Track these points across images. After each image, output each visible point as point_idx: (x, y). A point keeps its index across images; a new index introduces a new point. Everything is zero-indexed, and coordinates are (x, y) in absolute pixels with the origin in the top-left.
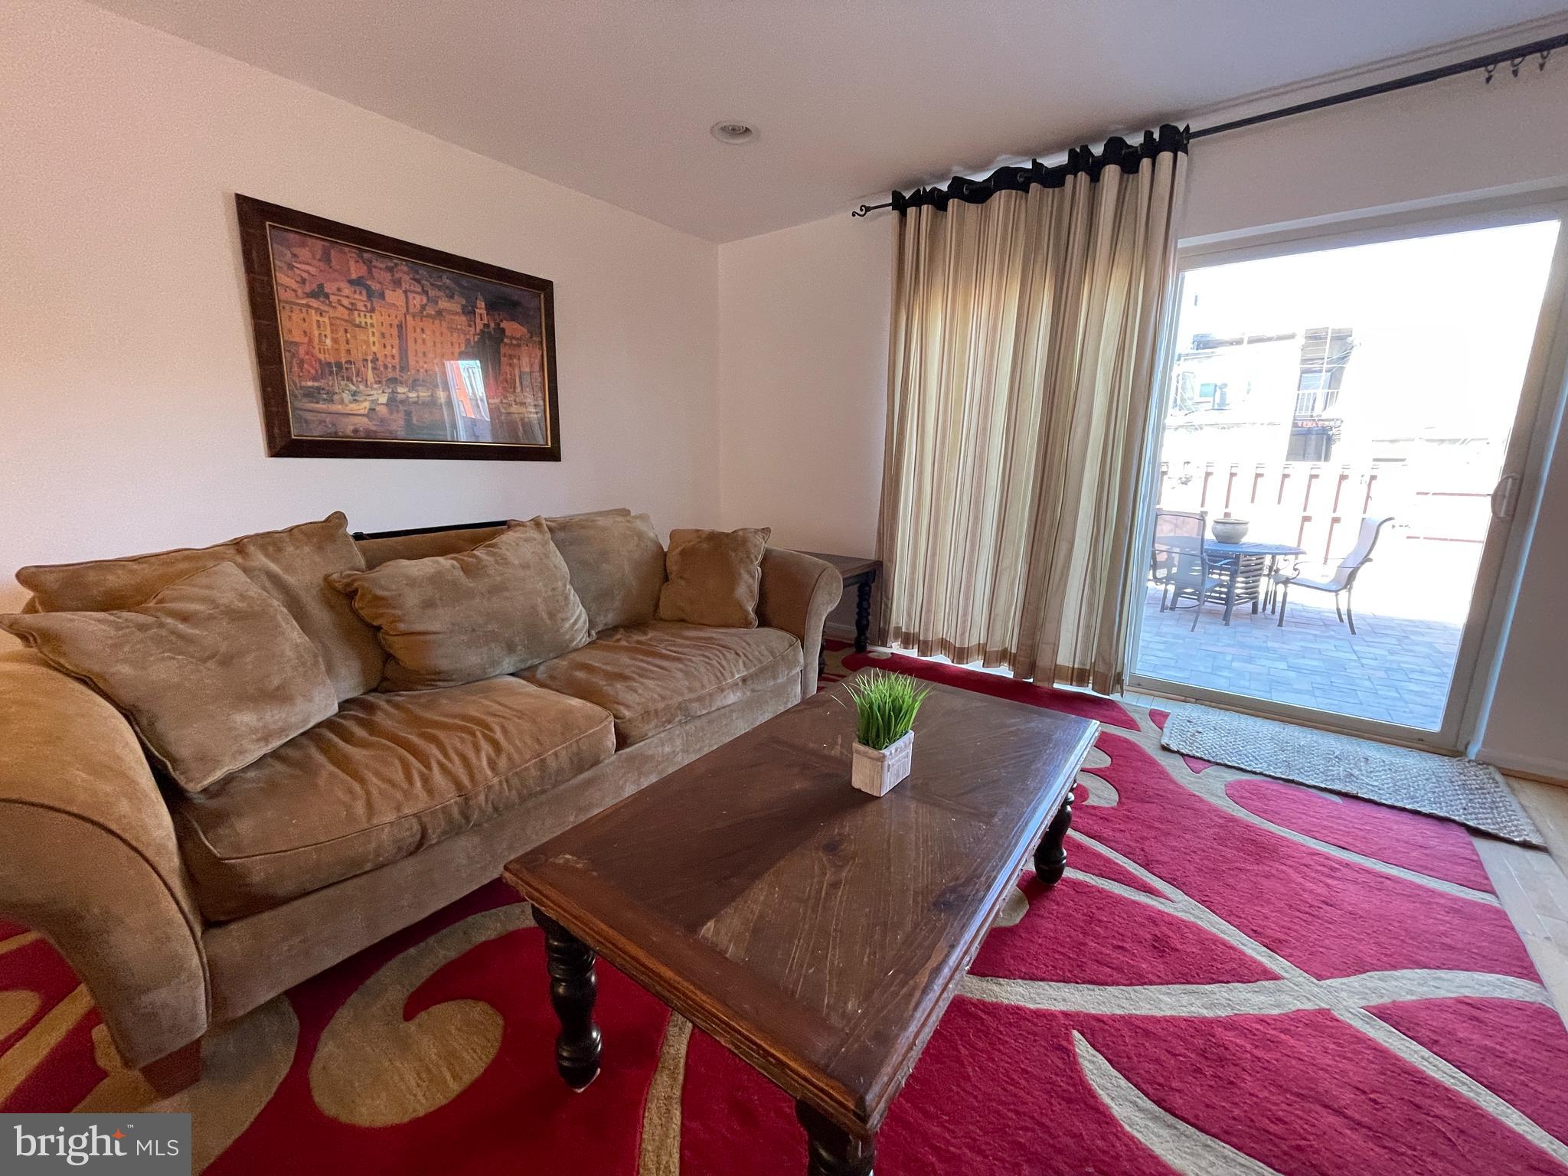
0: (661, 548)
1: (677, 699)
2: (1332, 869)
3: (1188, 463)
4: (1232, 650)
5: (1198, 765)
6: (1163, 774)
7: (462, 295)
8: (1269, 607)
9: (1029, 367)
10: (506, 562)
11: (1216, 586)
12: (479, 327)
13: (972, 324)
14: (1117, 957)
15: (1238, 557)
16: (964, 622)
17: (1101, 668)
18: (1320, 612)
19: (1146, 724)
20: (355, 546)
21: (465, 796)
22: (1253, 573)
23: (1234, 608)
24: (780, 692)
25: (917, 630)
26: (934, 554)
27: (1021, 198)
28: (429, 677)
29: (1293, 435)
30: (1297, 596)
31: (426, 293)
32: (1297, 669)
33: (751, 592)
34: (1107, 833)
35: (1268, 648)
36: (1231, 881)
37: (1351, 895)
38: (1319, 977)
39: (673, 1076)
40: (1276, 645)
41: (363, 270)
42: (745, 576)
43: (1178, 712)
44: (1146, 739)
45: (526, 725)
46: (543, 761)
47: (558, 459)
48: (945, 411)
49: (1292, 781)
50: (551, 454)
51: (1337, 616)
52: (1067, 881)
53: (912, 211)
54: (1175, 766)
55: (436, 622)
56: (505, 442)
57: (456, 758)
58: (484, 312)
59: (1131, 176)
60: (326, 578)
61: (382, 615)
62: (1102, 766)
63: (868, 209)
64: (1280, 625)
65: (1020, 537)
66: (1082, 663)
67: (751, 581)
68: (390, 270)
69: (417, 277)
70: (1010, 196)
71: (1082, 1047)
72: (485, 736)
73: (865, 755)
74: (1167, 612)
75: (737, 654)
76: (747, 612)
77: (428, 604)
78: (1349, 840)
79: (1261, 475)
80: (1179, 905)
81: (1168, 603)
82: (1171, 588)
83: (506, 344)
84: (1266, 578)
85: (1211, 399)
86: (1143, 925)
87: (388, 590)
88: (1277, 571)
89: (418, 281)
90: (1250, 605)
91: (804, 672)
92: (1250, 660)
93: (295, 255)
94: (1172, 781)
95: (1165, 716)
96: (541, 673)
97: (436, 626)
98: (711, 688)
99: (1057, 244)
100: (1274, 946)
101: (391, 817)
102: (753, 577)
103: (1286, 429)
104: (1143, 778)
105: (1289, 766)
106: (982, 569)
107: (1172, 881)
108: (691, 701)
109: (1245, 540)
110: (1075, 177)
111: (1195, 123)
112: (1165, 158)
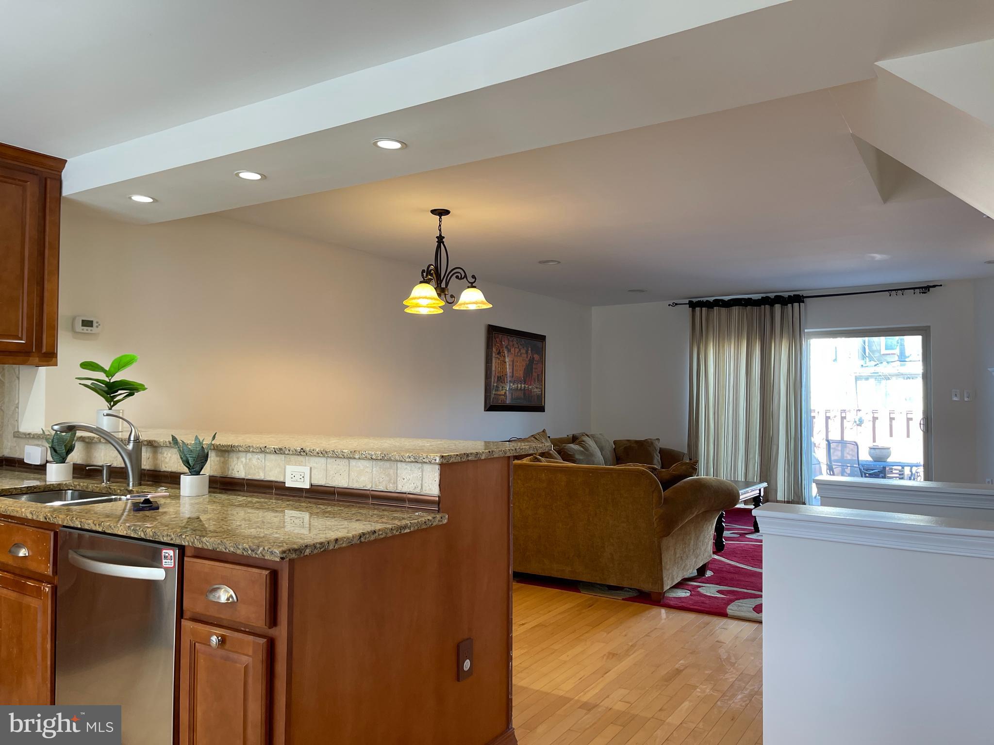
3: (859, 411)
9: (754, 375)
13: (727, 354)
27: (744, 309)
33: (658, 462)
42: (656, 456)
47: (544, 411)
48: (718, 390)
50: (541, 409)
53: (698, 309)
56: (525, 403)
59: (785, 308)
63: (676, 304)
65: (756, 444)
67: (657, 458)
70: (739, 309)
79: (911, 419)
99: (760, 327)
109: (889, 460)
110: (765, 305)
111: (805, 294)
112: (796, 305)
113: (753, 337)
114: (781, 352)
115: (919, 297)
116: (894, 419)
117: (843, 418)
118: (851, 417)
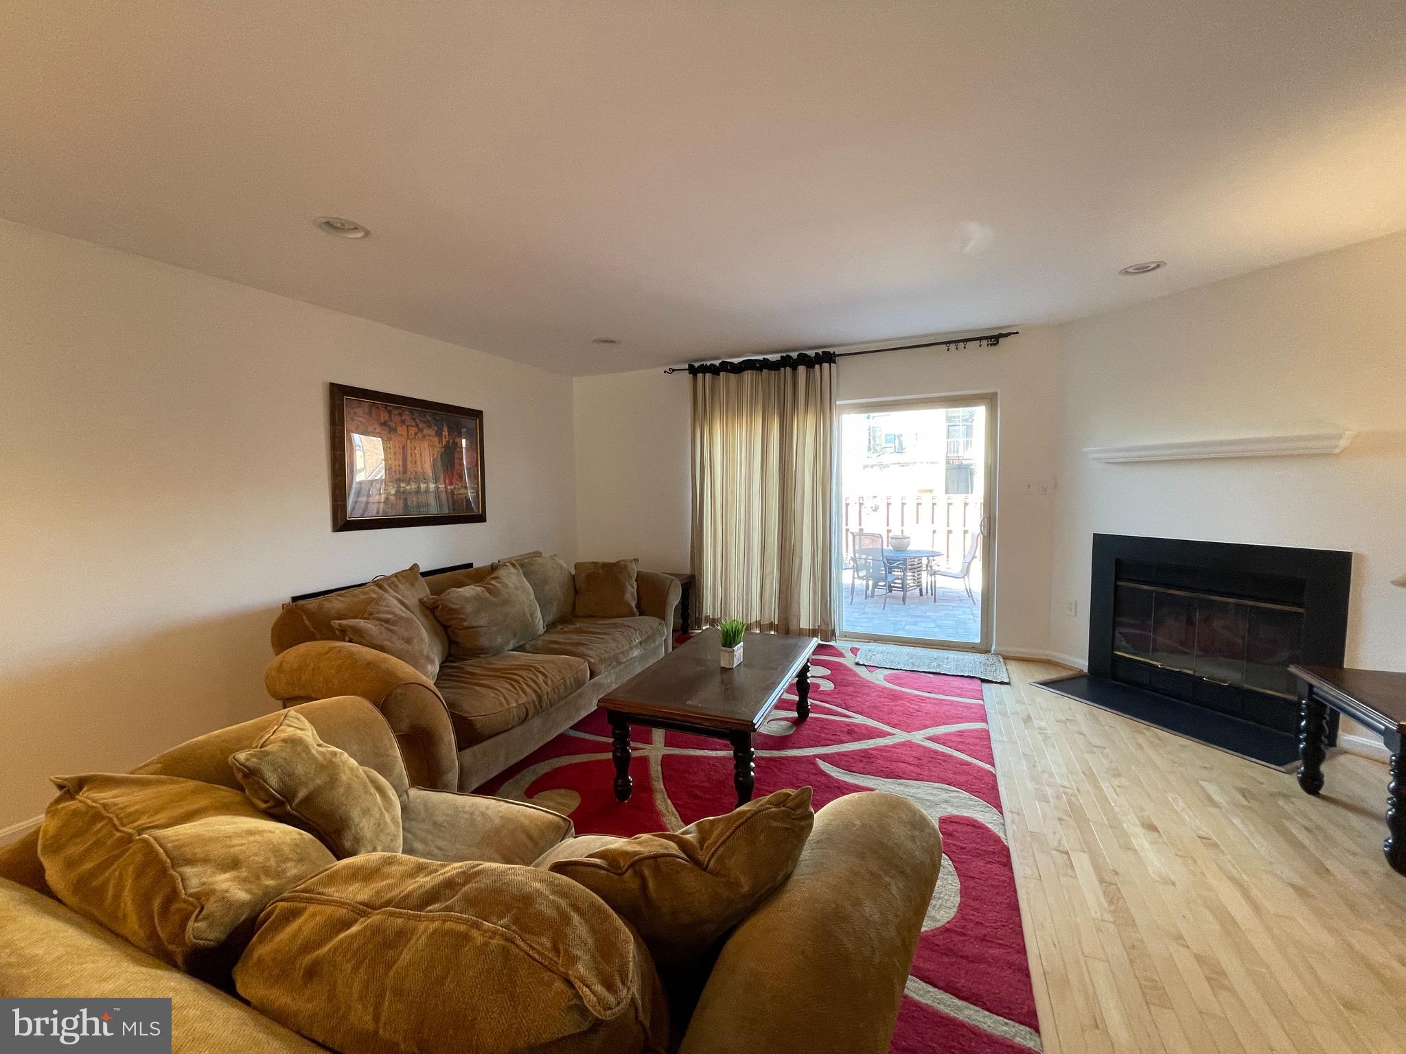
0: (571, 573)
1: (612, 653)
2: (923, 700)
3: (875, 497)
4: (905, 619)
5: (873, 669)
6: (856, 675)
7: (436, 425)
8: (930, 591)
9: (771, 464)
10: (506, 586)
11: (895, 579)
12: (444, 442)
14: (834, 737)
15: (905, 560)
16: (747, 609)
17: (823, 627)
18: (958, 593)
19: (849, 655)
20: (422, 579)
21: (540, 698)
22: (917, 569)
23: (908, 593)
24: (655, 651)
25: (719, 616)
26: (726, 568)
27: (758, 374)
28: (477, 652)
29: (947, 470)
30: (941, 582)
31: (417, 426)
32: (940, 627)
33: (633, 596)
34: (829, 699)
35: (926, 616)
36: (881, 709)
37: (928, 707)
38: (909, 732)
39: (662, 792)
40: (931, 614)
41: (387, 416)
42: (630, 587)
43: (864, 647)
44: (848, 661)
45: (552, 665)
46: (565, 681)
47: (485, 521)
48: (727, 485)
49: (914, 671)
50: (481, 518)
51: (966, 593)
52: (812, 718)
53: (700, 376)
54: (861, 671)
55: (482, 620)
57: (529, 680)
58: (447, 433)
59: (811, 369)
60: (421, 601)
61: (453, 619)
62: (827, 674)
63: (673, 370)
64: (935, 602)
65: (774, 556)
66: (814, 626)
67: (632, 590)
68: (400, 415)
69: (414, 417)
70: (752, 373)
71: (821, 763)
72: (537, 671)
73: (726, 651)
74: (869, 599)
75: (635, 629)
76: (631, 608)
77: (478, 611)
78: (932, 689)
80: (859, 719)
81: (869, 593)
82: (871, 583)
83: (458, 452)
84: (926, 572)
85: (893, 445)
86: (844, 727)
87: (457, 605)
88: (931, 567)
89: (414, 419)
90: (917, 591)
91: (666, 641)
92: (916, 623)
93: (355, 413)
94: (860, 677)
95: (858, 649)
96: (527, 646)
97: (481, 623)
98: (627, 647)
99: (779, 398)
100: (894, 726)
101: (514, 705)
102: (633, 587)
103: (942, 467)
104: (846, 677)
105: (913, 664)
106: (754, 580)
107: (857, 712)
108: (619, 654)
109: (909, 548)
110: (785, 368)
111: (838, 351)
112: (826, 365)
113: (770, 410)
114: (805, 430)
115: (985, 348)
116: (905, 504)
117: (861, 504)
118: (869, 503)
